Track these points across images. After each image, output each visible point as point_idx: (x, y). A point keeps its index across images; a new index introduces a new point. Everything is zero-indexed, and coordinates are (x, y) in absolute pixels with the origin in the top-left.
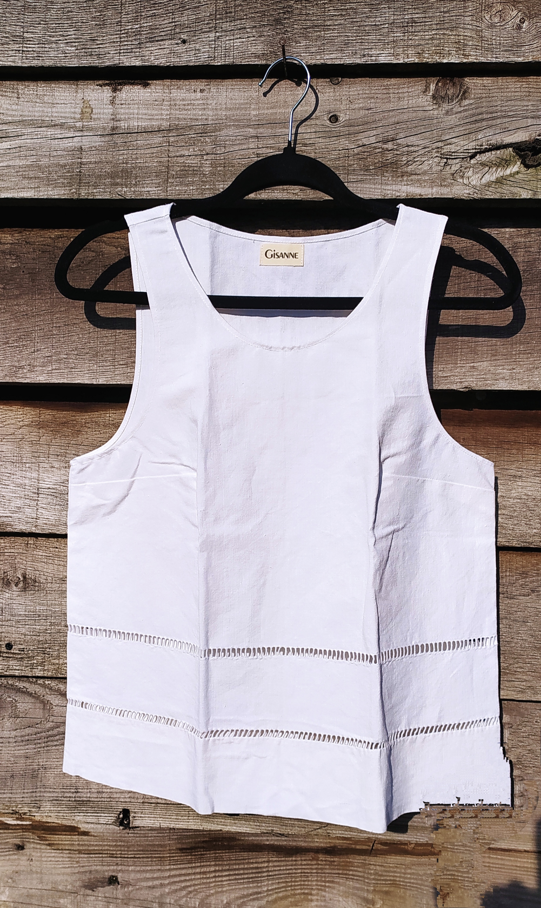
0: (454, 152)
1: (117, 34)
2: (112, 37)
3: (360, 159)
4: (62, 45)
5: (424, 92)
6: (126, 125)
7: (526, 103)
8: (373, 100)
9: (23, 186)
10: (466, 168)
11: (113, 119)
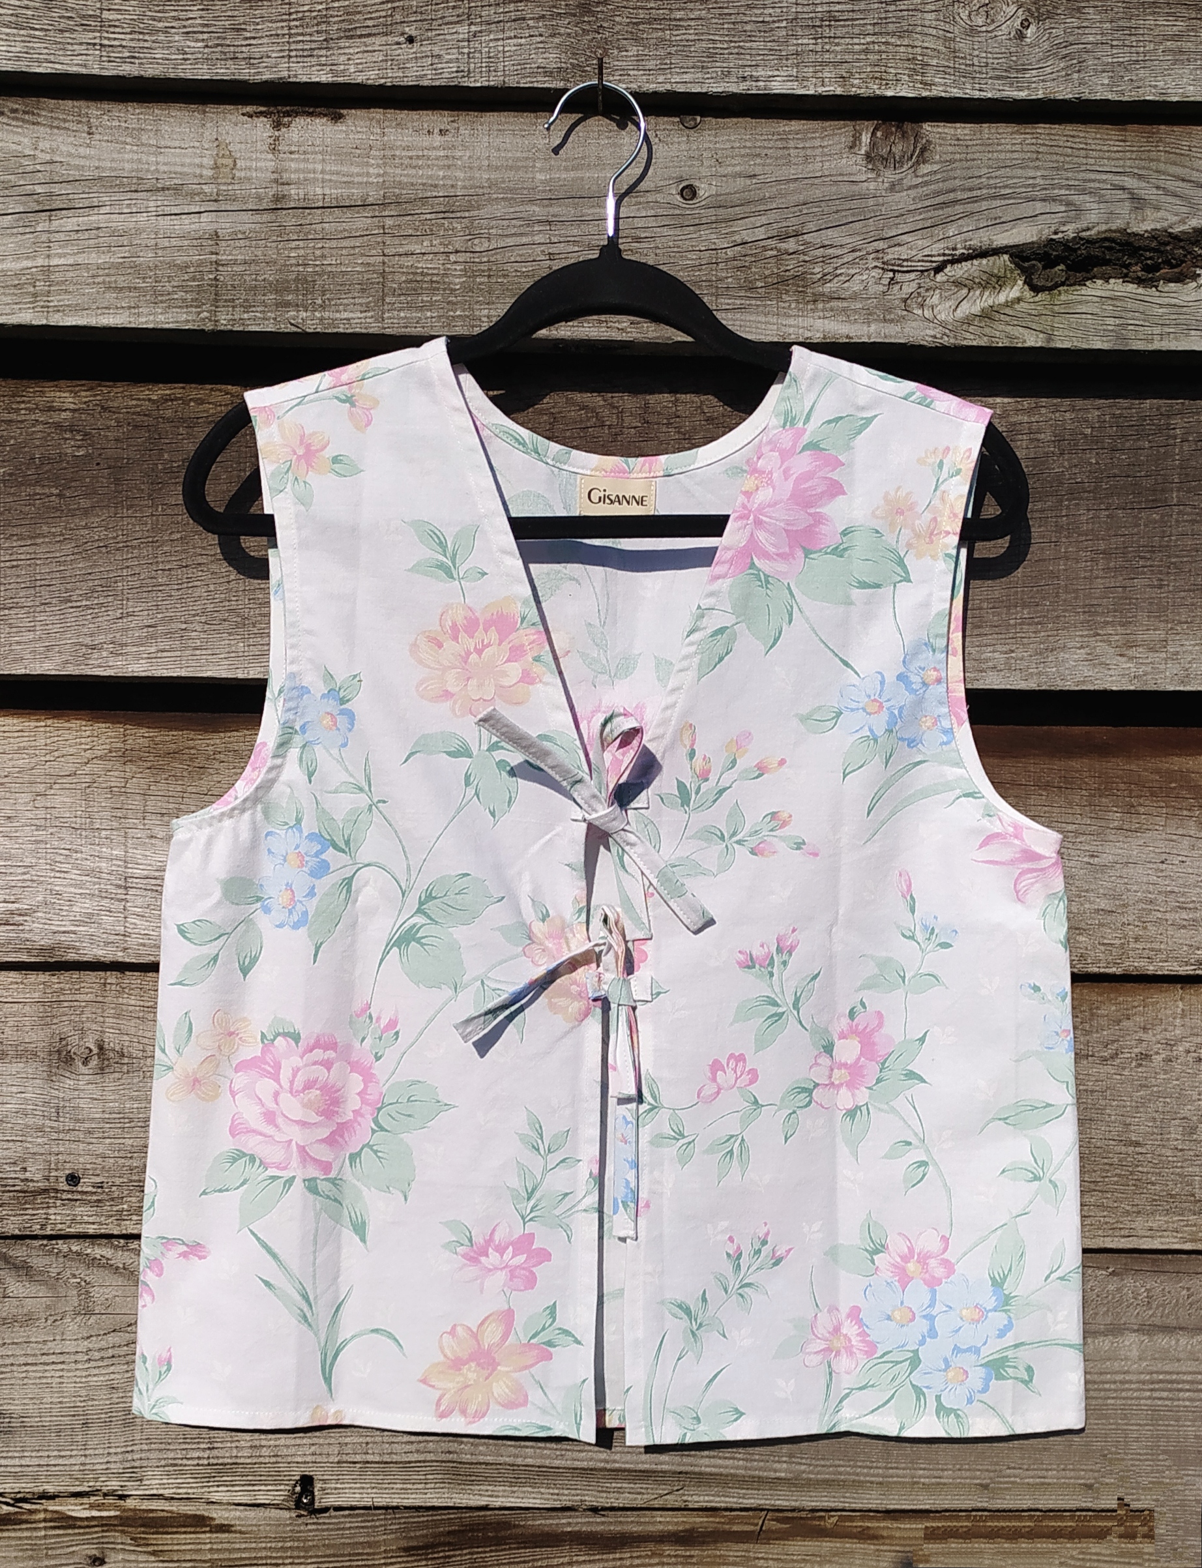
0: (907, 260)
1: (282, 21)
2: (274, 25)
3: (738, 268)
4: (177, 38)
5: (851, 147)
6: (301, 192)
7: (1031, 173)
8: (758, 161)
9: (106, 304)
10: (927, 290)
11: (276, 181)
